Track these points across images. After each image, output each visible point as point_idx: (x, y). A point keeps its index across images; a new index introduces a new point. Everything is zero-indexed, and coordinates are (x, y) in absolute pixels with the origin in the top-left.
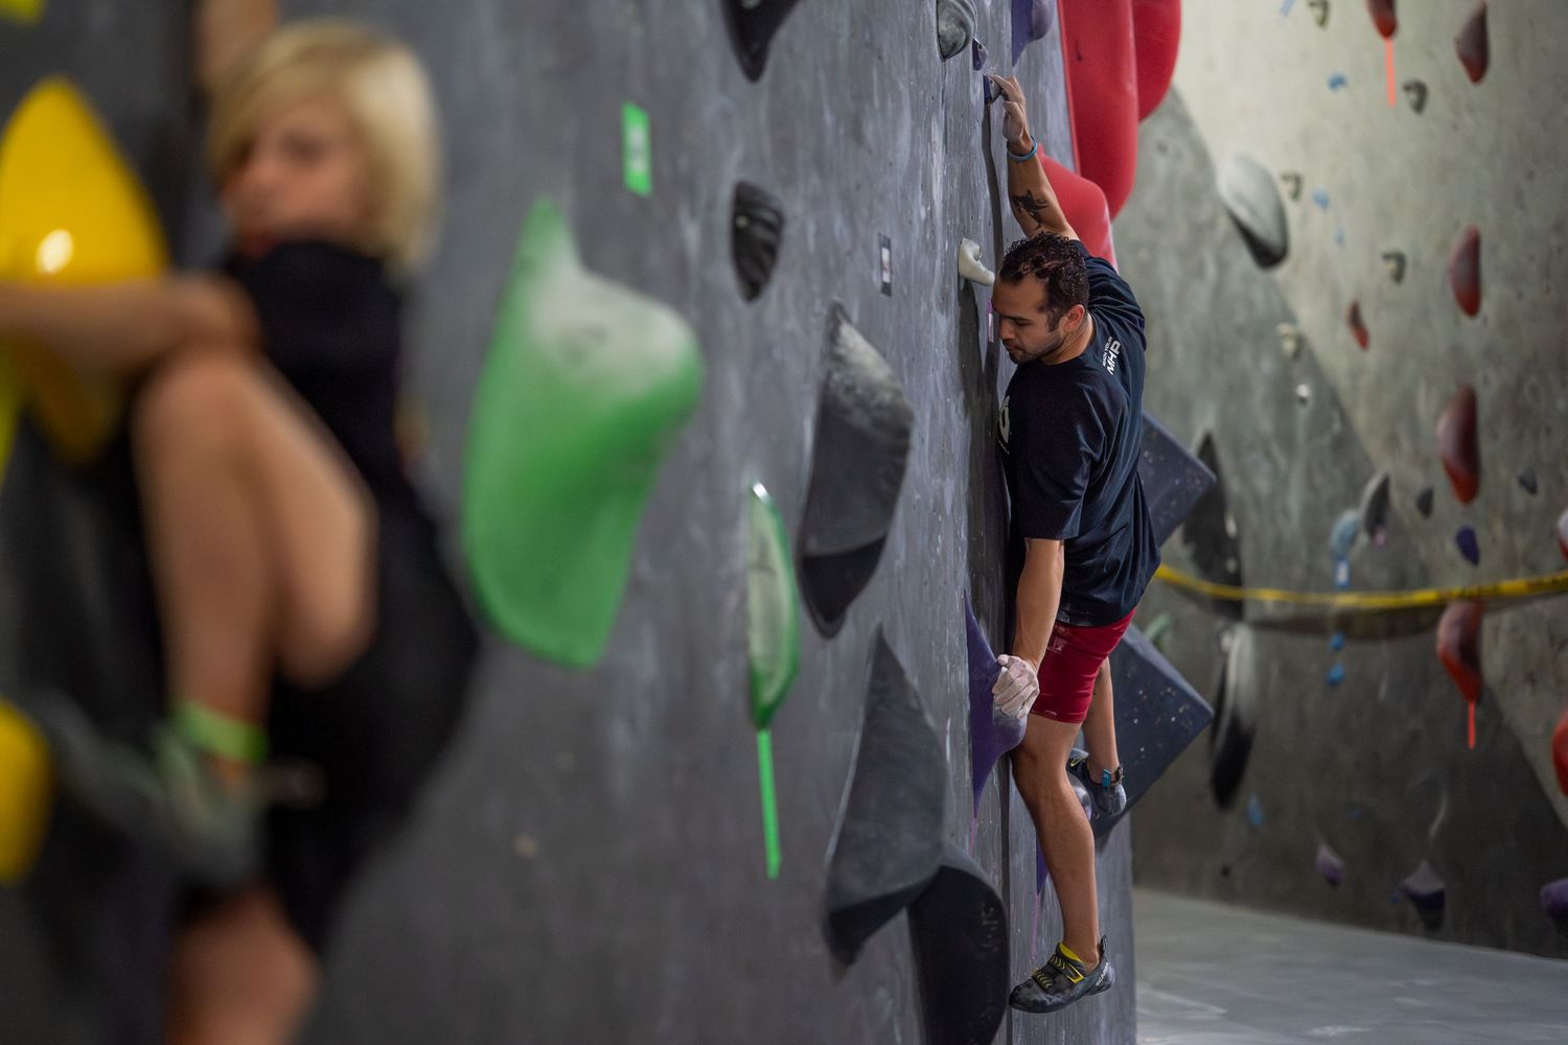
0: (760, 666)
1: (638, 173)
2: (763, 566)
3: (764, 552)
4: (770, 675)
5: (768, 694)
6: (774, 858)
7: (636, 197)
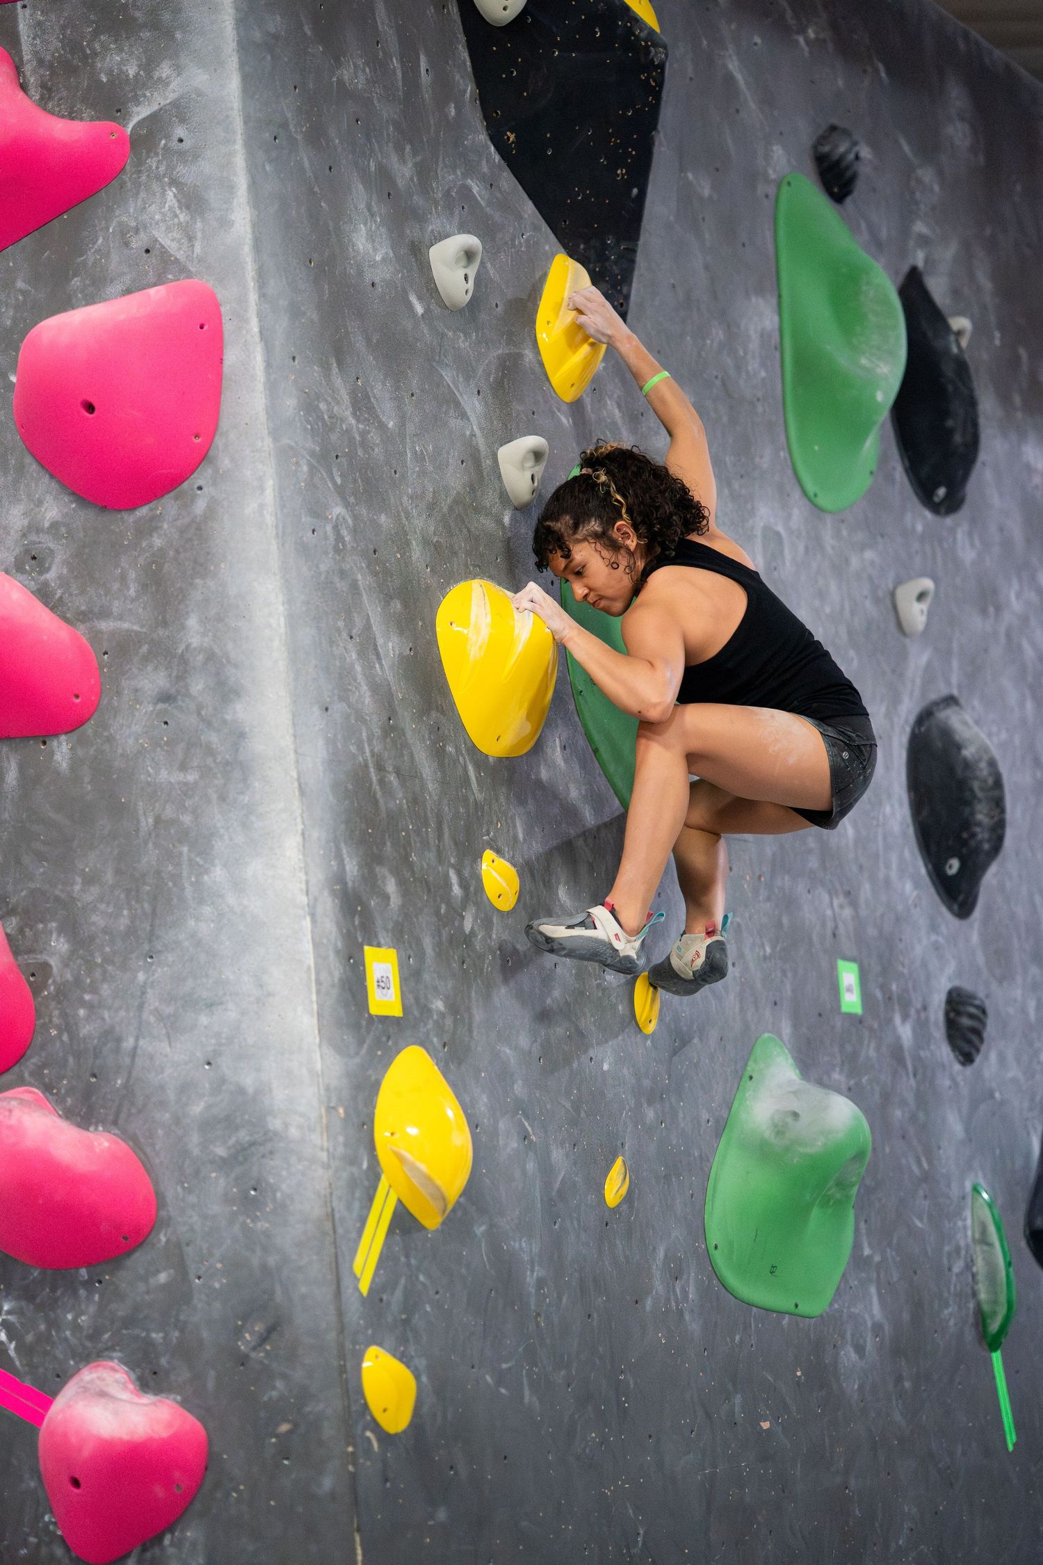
0: (986, 1308)
1: (851, 1001)
2: (984, 1240)
3: (984, 1231)
4: (994, 1313)
5: (994, 1326)
6: (1011, 1439)
7: (851, 1016)
